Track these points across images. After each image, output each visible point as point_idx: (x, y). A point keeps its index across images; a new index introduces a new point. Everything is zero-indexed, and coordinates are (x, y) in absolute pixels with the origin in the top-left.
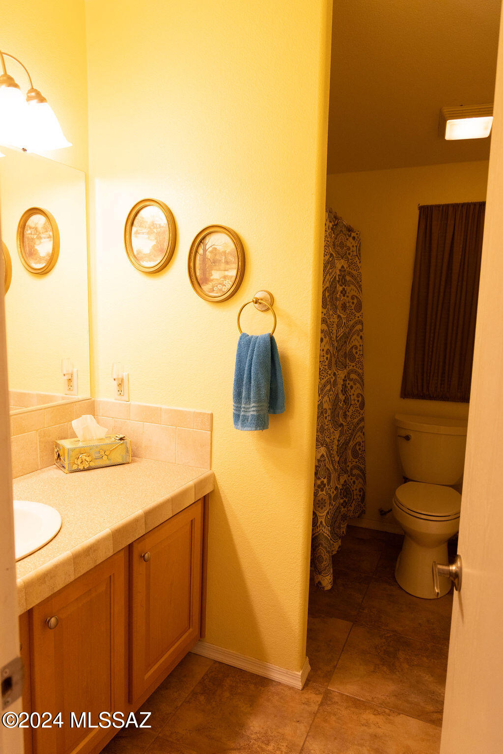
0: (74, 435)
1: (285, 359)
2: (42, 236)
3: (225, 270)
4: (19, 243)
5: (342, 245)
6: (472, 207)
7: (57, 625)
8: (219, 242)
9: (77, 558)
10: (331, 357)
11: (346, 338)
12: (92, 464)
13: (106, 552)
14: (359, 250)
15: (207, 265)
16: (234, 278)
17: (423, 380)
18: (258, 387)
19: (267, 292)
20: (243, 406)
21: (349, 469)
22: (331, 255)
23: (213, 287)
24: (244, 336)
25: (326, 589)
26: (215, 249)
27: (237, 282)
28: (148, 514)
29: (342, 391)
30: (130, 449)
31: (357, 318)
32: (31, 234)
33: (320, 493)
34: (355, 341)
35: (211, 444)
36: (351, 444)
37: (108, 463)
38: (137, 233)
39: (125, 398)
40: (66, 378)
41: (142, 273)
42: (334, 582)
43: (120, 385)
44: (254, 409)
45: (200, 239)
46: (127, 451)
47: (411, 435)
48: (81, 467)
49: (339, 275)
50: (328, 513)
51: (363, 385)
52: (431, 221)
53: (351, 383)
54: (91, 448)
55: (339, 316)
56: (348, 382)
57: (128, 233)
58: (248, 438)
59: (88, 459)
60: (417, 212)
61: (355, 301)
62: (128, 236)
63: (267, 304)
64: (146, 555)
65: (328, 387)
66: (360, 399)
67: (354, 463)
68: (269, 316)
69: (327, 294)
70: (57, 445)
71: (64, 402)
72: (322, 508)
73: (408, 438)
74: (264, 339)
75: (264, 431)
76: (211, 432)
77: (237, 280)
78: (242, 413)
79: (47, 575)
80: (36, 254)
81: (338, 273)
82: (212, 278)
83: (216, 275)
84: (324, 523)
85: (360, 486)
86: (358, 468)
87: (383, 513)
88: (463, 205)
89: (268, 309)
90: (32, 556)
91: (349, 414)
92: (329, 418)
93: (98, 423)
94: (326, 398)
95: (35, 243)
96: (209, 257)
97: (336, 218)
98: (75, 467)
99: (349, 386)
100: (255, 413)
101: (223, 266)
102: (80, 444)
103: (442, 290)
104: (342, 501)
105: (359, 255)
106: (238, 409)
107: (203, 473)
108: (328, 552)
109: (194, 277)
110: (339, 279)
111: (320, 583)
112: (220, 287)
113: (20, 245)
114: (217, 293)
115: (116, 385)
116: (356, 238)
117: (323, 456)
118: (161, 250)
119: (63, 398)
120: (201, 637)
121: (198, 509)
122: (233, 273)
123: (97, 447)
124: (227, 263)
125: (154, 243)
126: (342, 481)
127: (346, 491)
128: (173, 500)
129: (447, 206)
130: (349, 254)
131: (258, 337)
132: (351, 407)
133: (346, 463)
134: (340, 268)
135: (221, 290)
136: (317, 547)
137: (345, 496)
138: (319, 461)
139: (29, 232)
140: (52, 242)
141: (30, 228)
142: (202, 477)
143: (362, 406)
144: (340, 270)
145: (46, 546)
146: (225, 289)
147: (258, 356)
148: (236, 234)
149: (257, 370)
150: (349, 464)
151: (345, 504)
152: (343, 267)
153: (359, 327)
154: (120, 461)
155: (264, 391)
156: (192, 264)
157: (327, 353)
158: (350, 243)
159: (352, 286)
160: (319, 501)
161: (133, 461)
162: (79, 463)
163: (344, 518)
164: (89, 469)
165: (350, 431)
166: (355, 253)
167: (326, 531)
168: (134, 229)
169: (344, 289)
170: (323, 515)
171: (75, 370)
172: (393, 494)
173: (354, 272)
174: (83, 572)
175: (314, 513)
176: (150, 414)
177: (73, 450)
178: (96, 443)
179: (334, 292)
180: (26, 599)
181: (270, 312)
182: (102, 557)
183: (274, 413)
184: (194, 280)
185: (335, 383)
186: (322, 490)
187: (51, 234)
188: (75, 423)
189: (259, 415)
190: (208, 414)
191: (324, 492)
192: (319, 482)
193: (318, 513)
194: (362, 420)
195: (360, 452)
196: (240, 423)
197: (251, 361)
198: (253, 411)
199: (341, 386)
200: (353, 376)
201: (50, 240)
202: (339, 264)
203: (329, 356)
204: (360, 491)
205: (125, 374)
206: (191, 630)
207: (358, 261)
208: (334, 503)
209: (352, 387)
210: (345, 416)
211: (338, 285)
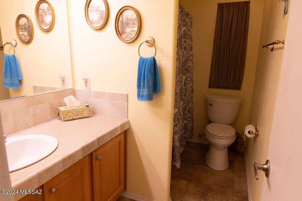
0: (65, 105)
1: (161, 68)
2: (47, 13)
3: (133, 28)
4: (36, 17)
5: (184, 20)
6: (241, 3)
7: (56, 192)
8: (129, 14)
9: (64, 161)
10: (180, 70)
11: (186, 62)
12: (74, 117)
13: (79, 157)
14: (192, 24)
15: (124, 25)
16: (136, 32)
17: (218, 80)
18: (148, 81)
19: (151, 37)
20: (142, 90)
21: (186, 118)
22: (180, 24)
23: (127, 35)
24: (141, 58)
25: (178, 168)
26: (128, 17)
27: (138, 33)
28: (99, 139)
29: (184, 85)
30: (91, 111)
31: (190, 54)
32: (42, 12)
33: (175, 128)
34: (190, 63)
35: (128, 107)
36: (188, 108)
37: (81, 117)
38: (91, 11)
39: (89, 88)
40: (61, 79)
41: (94, 30)
42: (181, 165)
43: (86, 82)
44: (147, 91)
45: (120, 13)
46: (90, 112)
47: (213, 103)
48: (69, 119)
49: (183, 34)
50: (179, 137)
51: (192, 82)
52: (223, 11)
53: (188, 82)
54: (73, 110)
55: (183, 52)
56: (186, 81)
57: (86, 11)
58: (144, 105)
59: (72, 115)
60: (217, 6)
61: (190, 46)
62: (86, 12)
63: (152, 43)
64: (99, 157)
65: (178, 83)
66: (191, 89)
67: (189, 116)
68: (153, 49)
69: (178, 42)
70: (58, 109)
71: (61, 90)
72: (176, 135)
73: (211, 105)
74: (150, 59)
75: (151, 101)
76: (128, 103)
77: (138, 32)
78: (141, 93)
79: (49, 169)
80: (44, 22)
81: (183, 33)
82: (126, 31)
83: (128, 30)
84: (177, 141)
85: (191, 125)
86: (190, 117)
87: (200, 136)
88: (237, 3)
89: (152, 46)
90: (42, 160)
91: (187, 95)
92: (179, 96)
93: (77, 99)
94: (178, 88)
95: (44, 17)
96: (125, 22)
97: (182, 8)
98: (66, 119)
99: (187, 83)
100: (147, 93)
101: (131, 26)
102: (69, 109)
103: (227, 41)
104: (184, 131)
105: (191, 26)
106: (139, 91)
107: (124, 120)
108: (179, 153)
109: (118, 31)
110: (183, 36)
111: (175, 165)
112: (130, 35)
113: (37, 18)
114: (129, 39)
115: (84, 82)
116: (190, 18)
117: (176, 112)
118: (102, 19)
119: (60, 88)
120: (125, 190)
121: (123, 136)
122: (136, 29)
123: (76, 110)
124: (133, 24)
125: (99, 15)
126: (184, 123)
127: (185, 127)
128: (111, 133)
129: (230, 3)
130: (187, 25)
131: (148, 58)
132: (188, 92)
133: (185, 116)
134: (183, 31)
135: (130, 37)
136: (174, 151)
137: (185, 129)
138: (175, 114)
139: (41, 11)
140: (51, 17)
141: (41, 10)
142: (124, 122)
143: (192, 91)
144: (183, 32)
145: (50, 156)
146: (132, 37)
147: (148, 67)
148: (137, 10)
149: (147, 73)
150: (187, 116)
151: (185, 133)
152: (185, 30)
153: (191, 58)
154: (87, 116)
155: (151, 83)
156: (117, 25)
157: (178, 68)
158: (188, 20)
159: (188, 40)
160: (175, 131)
161: (93, 116)
162: (68, 117)
163: (185, 138)
164: (73, 120)
165: (187, 102)
166: (190, 25)
167: (178, 144)
168: (89, 9)
169: (185, 40)
170: (177, 137)
171: (65, 76)
172: (205, 128)
173: (189, 34)
174: (68, 167)
175: (173, 137)
176: (100, 95)
177: (65, 111)
178: (76, 108)
179: (181, 41)
180: (39, 181)
181: (153, 47)
182: (77, 159)
183: (156, 93)
184: (118, 33)
185: (181, 82)
186: (176, 127)
187: (51, 12)
188: (65, 99)
189: (149, 94)
190: (126, 94)
191: (177, 128)
192: (175, 124)
193: (174, 137)
194: (192, 97)
195: (191, 111)
196: (140, 98)
197: (145, 70)
198: (146, 92)
199: (183, 83)
200: (189, 79)
201: (50, 16)
202: (184, 29)
203: (179, 69)
204: (191, 127)
205: (88, 77)
206: (120, 187)
207: (191, 28)
208: (181, 132)
209: (188, 84)
210: (185, 96)
211: (183, 39)
